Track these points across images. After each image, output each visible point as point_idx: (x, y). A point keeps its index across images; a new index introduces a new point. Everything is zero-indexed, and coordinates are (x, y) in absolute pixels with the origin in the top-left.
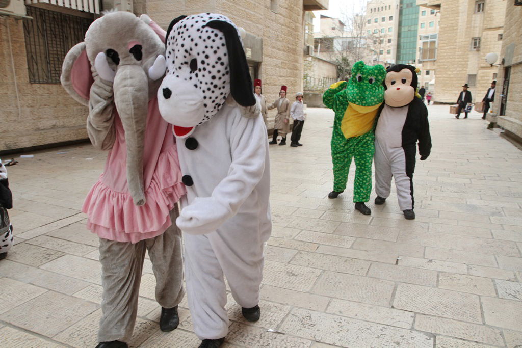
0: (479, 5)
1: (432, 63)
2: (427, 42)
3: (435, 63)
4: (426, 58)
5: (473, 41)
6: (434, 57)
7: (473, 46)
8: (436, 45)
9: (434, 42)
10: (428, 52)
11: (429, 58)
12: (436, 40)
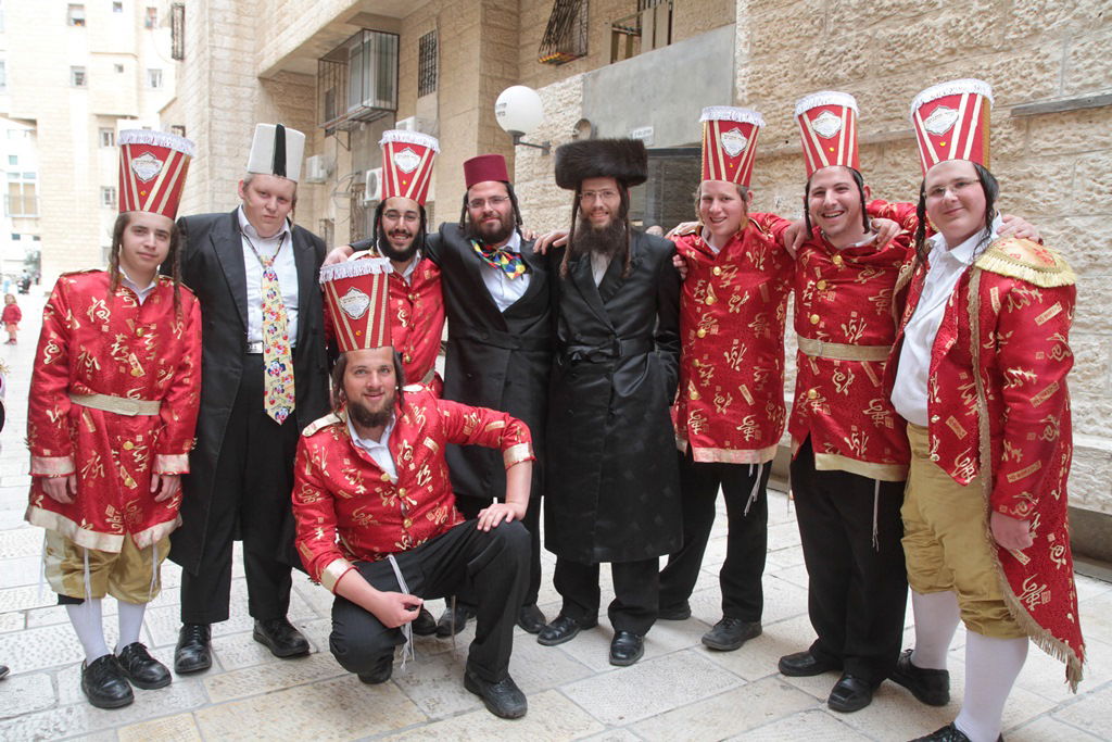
0: (106, 135)
1: (32, 222)
2: (18, 185)
3: (38, 222)
4: (20, 212)
5: (104, 192)
6: (36, 213)
7: (104, 201)
8: (37, 192)
9: (33, 185)
10: (22, 203)
11: (25, 213)
12: (36, 182)
